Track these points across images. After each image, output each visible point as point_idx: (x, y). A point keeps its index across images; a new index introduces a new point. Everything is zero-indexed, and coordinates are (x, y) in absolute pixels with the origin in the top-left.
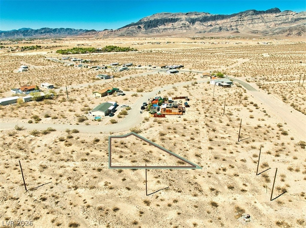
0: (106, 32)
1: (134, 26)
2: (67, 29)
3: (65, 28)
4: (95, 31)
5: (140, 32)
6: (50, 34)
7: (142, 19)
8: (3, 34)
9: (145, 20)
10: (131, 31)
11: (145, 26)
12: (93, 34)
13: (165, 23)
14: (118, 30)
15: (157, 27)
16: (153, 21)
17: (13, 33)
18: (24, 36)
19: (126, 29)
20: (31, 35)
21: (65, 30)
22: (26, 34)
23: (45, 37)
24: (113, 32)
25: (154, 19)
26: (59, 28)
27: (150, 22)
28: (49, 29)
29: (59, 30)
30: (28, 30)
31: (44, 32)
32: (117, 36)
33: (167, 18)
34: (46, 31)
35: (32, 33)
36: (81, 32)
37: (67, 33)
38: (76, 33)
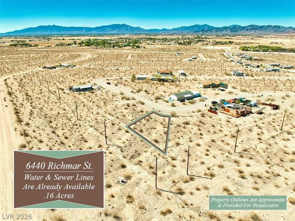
2: (274, 26)
6: (255, 31)
8: (214, 30)
17: (223, 29)
18: (231, 32)
20: (238, 32)
22: (233, 30)
23: (249, 33)
26: (267, 25)
28: (257, 26)
29: (265, 27)
34: (253, 28)
35: (239, 29)
36: (289, 30)
37: (273, 30)
38: (283, 31)
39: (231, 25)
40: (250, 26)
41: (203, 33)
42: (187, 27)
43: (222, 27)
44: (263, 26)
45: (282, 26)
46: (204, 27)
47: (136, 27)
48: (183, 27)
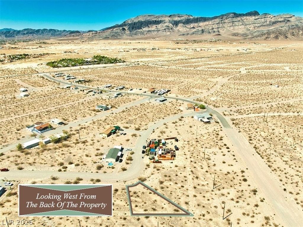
0: (91, 34)
1: (118, 28)
2: (50, 29)
3: (48, 29)
4: (79, 32)
5: (125, 34)
7: (126, 21)
9: (129, 22)
10: (116, 33)
11: (129, 28)
12: (77, 36)
13: (149, 25)
14: (103, 32)
15: (141, 29)
16: (137, 23)
18: (6, 37)
19: (110, 30)
20: (14, 37)
21: (48, 31)
22: (8, 35)
23: (28, 38)
24: (98, 34)
25: (138, 21)
27: (134, 24)
28: (32, 29)
29: (42, 31)
30: (10, 31)
31: (27, 34)
32: (101, 38)
33: (151, 20)
34: (30, 32)
35: (14, 34)
38: (59, 34)
44: (39, 30)
45: (57, 30)
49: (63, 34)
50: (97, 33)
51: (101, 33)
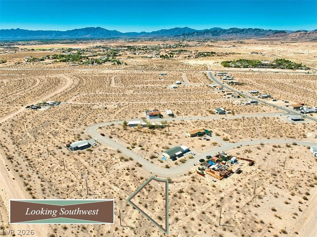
0: (298, 35)
3: (254, 28)
4: (285, 32)
6: (236, 35)
8: (196, 33)
12: (281, 36)
14: (314, 32)
17: (204, 33)
18: (212, 35)
20: (219, 35)
21: (253, 30)
22: (214, 34)
23: (231, 37)
26: (247, 28)
28: (237, 29)
29: (246, 30)
30: (217, 30)
31: (231, 33)
32: (309, 40)
34: (235, 31)
35: (220, 33)
36: (269, 33)
37: (254, 33)
38: (263, 34)
39: (212, 28)
40: (231, 29)
41: (184, 36)
42: (167, 30)
43: (203, 30)
44: (244, 30)
45: (262, 29)
46: (185, 31)
47: (113, 31)
48: (163, 30)
49: (268, 34)
50: (306, 34)
51: (312, 34)
